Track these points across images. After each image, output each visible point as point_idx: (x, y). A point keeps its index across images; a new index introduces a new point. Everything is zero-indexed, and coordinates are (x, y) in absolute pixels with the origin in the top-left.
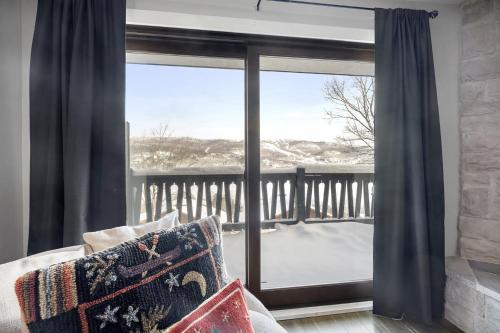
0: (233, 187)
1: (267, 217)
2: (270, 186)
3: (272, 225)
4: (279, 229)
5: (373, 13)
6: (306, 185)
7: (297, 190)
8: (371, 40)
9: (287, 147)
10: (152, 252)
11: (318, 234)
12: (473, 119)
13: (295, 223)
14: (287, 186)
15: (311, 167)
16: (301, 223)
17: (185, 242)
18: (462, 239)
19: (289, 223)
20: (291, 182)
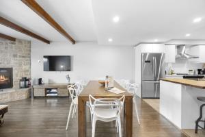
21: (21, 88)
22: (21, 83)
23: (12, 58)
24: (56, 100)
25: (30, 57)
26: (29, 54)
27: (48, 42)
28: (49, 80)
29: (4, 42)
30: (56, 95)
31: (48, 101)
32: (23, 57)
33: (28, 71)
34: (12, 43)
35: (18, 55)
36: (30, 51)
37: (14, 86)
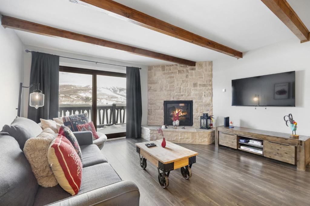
0: (86, 112)
1: (100, 123)
2: (102, 111)
3: (102, 126)
4: (105, 127)
5: (126, 67)
6: (116, 111)
7: (113, 112)
8: (126, 73)
9: (118, 92)
10: (78, 117)
11: (119, 127)
12: (150, 93)
13: (112, 125)
14: (109, 111)
15: (118, 104)
16: (114, 125)
17: (82, 116)
18: (148, 121)
19: (109, 125)
20: (110, 110)
21: (202, 128)
22: (202, 121)
23: (192, 88)
24: (260, 164)
25: (211, 85)
26: (211, 81)
27: (239, 54)
28: (242, 122)
29: (185, 69)
30: (260, 152)
31: (242, 158)
32: (204, 85)
33: (209, 105)
34: (192, 69)
35: (199, 83)
36: (211, 76)
37: (194, 125)
